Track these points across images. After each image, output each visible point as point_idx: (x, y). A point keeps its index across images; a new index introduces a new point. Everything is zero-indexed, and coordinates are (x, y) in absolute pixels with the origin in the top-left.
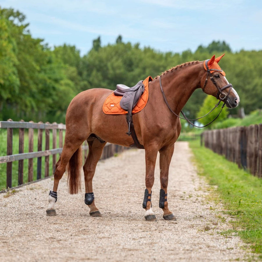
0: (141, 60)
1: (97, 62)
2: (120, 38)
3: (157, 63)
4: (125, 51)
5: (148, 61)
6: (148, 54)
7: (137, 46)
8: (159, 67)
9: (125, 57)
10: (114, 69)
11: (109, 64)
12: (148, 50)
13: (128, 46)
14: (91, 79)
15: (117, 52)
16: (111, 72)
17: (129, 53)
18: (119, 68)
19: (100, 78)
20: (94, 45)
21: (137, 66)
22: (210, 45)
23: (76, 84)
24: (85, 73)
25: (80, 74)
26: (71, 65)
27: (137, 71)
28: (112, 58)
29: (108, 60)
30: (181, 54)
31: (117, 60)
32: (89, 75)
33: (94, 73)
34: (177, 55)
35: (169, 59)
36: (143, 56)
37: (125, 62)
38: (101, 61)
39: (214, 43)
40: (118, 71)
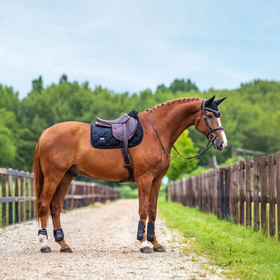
0: (91, 102)
1: (40, 107)
2: (65, 77)
3: (111, 106)
4: (72, 92)
5: (101, 103)
6: (100, 95)
7: (86, 85)
8: (114, 110)
9: (71, 98)
10: (59, 114)
11: (53, 109)
12: (99, 90)
13: (75, 87)
14: (33, 127)
15: (62, 94)
17: (77, 94)
18: (65, 112)
20: (34, 87)
21: (87, 110)
22: (172, 85)
23: (14, 132)
24: (25, 120)
25: (19, 120)
26: (8, 109)
27: (87, 116)
28: (57, 101)
29: (52, 103)
30: (139, 95)
31: (63, 103)
32: (30, 122)
33: (37, 119)
35: (126, 101)
36: (94, 97)
37: (72, 106)
38: (44, 105)
39: (176, 81)
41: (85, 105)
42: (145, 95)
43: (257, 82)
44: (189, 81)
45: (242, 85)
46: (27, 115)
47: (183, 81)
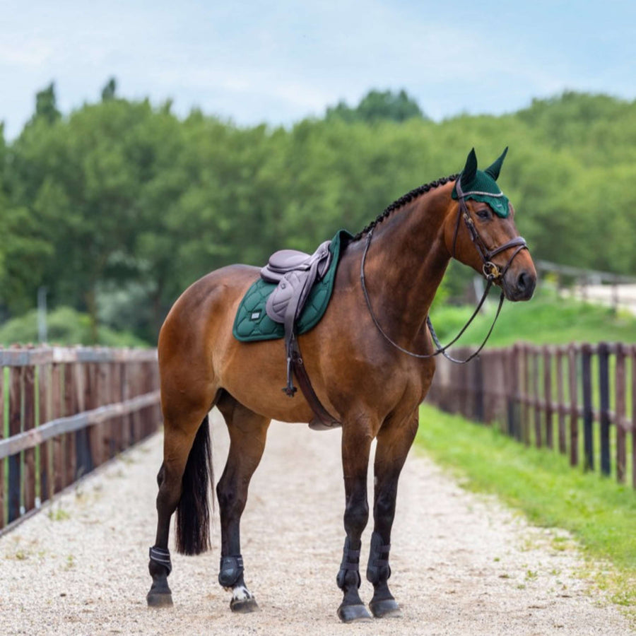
0: (178, 148)
1: (53, 161)
4: (129, 124)
9: (129, 137)
10: (100, 175)
11: (87, 163)
12: (197, 118)
14: (38, 206)
15: (108, 127)
16: (92, 183)
17: (141, 129)
18: (115, 172)
19: (64, 200)
20: (38, 107)
22: (363, 102)
24: (20, 189)
29: (81, 151)
31: (109, 149)
32: (30, 196)
33: (47, 188)
36: (184, 135)
37: (128, 155)
38: (62, 153)
39: (372, 95)
40: (111, 182)
42: (304, 131)
43: (569, 97)
44: (403, 95)
45: (534, 101)
46: (25, 177)
47: (388, 93)
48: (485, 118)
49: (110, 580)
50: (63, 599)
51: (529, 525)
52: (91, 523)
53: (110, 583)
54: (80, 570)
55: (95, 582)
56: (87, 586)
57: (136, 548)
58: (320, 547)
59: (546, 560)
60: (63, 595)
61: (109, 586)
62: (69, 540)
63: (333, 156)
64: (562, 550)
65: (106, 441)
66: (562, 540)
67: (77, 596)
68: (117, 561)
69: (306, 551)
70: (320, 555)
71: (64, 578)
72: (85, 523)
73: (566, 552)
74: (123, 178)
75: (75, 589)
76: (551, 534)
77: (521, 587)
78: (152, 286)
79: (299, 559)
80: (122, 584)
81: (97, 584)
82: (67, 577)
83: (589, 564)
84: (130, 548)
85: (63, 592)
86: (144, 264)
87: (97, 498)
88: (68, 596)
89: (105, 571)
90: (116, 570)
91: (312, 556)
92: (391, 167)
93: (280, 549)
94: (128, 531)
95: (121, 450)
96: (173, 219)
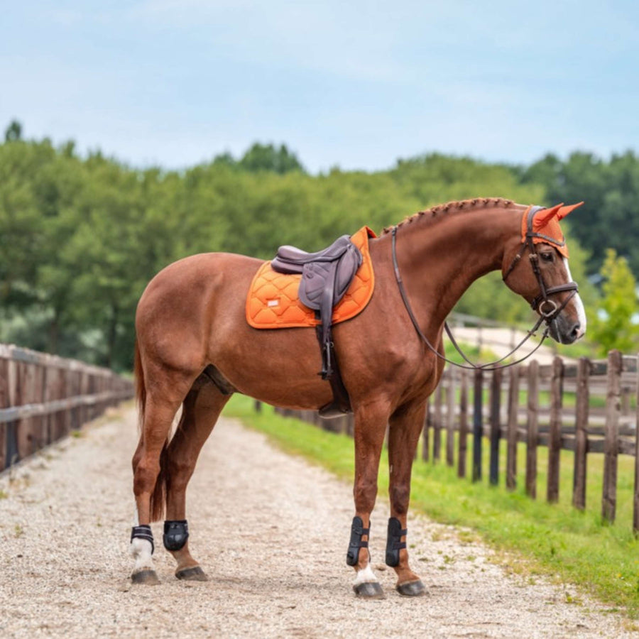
0: (79, 187)
2: (15, 129)
3: (120, 196)
4: (38, 163)
5: (96, 189)
6: (100, 171)
8: (127, 207)
9: (38, 177)
10: (9, 207)
12: (97, 160)
13: (43, 150)
15: (16, 165)
17: (48, 168)
18: (23, 205)
21: (69, 203)
22: (247, 155)
27: (67, 216)
30: (183, 175)
31: (19, 185)
34: (173, 176)
35: (153, 188)
36: (85, 174)
37: (37, 191)
39: (256, 149)
40: (20, 215)
41: (64, 191)
42: (196, 177)
43: (433, 159)
44: (284, 150)
45: (400, 162)
47: (271, 148)
48: (360, 174)
49: (59, 547)
50: (20, 560)
51: (432, 522)
52: (29, 502)
53: (59, 549)
54: (28, 538)
55: (46, 547)
56: (39, 550)
57: (76, 524)
58: (245, 530)
59: (458, 550)
60: (20, 556)
61: (60, 552)
62: (13, 514)
63: (220, 202)
64: (470, 542)
65: (30, 438)
66: (466, 534)
67: (33, 558)
68: (62, 532)
69: (233, 533)
70: (248, 536)
71: (16, 543)
72: (23, 502)
73: (474, 544)
74: (32, 212)
75: (27, 552)
76: (455, 529)
77: (442, 568)
78: (50, 313)
79: (229, 539)
80: (71, 551)
81: (48, 549)
82: (19, 543)
83: (501, 553)
84: (70, 523)
85: (19, 554)
86: (43, 294)
87: (27, 484)
88: (25, 557)
89: (52, 540)
90: (63, 540)
91: (240, 537)
92: (273, 215)
93: (209, 530)
94: (64, 510)
95: (40, 447)
96: (69, 253)
